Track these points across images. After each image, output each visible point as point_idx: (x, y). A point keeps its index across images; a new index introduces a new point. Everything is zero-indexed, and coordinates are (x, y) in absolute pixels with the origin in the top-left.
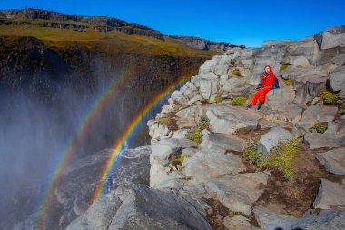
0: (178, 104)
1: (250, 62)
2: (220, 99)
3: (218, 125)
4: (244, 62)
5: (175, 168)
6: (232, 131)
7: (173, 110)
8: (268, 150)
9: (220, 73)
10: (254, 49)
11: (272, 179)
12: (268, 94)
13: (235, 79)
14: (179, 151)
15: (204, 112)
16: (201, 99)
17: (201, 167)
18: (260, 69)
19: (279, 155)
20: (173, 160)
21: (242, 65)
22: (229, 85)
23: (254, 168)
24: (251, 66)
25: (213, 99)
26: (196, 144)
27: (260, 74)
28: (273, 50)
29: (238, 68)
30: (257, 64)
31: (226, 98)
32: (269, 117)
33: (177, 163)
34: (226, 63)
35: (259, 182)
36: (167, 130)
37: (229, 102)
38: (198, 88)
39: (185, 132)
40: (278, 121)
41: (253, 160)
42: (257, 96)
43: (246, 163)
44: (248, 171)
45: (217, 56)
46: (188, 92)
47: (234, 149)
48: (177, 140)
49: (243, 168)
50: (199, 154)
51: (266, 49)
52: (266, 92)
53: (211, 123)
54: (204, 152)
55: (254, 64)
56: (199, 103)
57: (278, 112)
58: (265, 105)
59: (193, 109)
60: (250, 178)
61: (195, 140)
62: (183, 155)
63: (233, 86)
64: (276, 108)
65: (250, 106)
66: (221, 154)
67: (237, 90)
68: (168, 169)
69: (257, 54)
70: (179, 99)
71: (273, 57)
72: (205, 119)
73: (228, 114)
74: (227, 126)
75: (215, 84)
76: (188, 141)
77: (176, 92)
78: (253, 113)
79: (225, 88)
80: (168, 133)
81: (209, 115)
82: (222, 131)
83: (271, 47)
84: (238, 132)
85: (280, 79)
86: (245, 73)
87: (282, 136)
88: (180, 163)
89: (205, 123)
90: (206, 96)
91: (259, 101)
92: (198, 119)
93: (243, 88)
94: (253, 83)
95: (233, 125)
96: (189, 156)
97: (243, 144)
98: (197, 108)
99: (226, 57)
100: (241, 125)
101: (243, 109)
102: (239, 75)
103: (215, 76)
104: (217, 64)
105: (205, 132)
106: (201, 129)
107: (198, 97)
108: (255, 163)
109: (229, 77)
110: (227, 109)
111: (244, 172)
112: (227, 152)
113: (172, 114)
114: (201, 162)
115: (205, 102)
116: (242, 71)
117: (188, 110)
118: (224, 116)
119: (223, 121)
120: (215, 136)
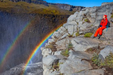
0: (57, 38)
1: (94, 14)
2: (78, 35)
3: (78, 47)
4: (91, 14)
5: (55, 70)
6: (85, 50)
7: (54, 41)
8: (104, 58)
9: (78, 21)
10: (97, 7)
11: (107, 72)
12: (104, 31)
13: (86, 24)
14: (57, 61)
15: (70, 41)
16: (68, 35)
17: (69, 68)
18: (100, 18)
19: (110, 60)
20: (54, 66)
21: (90, 16)
22: (83, 27)
23: (97, 67)
24: (95, 17)
25: (74, 35)
26: (66, 57)
27: (100, 20)
28: (107, 7)
29: (88, 18)
30: (98, 15)
31: (82, 34)
32: (105, 42)
33: (56, 68)
34: (81, 16)
35: (99, 74)
36: (51, 51)
37: (83, 35)
38: (67, 30)
39: (60, 52)
40: (109, 44)
41: (96, 63)
42: (98, 32)
43: (92, 65)
44: (93, 69)
45: (77, 12)
46: (62, 32)
47: (86, 58)
48: (56, 56)
49: (91, 67)
50: (67, 62)
51: (103, 6)
52: (103, 29)
53: (74, 46)
54: (70, 60)
55: (97, 15)
56: (67, 37)
57: (109, 39)
58: (103, 36)
59: (64, 40)
60: (95, 72)
61: (65, 55)
62: (59, 63)
63: (85, 27)
64: (108, 37)
65: (94, 37)
66: (79, 61)
67: (87, 29)
68: (52, 71)
69: (98, 9)
70: (57, 36)
71: (107, 11)
72: (71, 45)
73: (83, 41)
74: (82, 47)
75: (76, 27)
76: (62, 56)
77: (55, 32)
78: (96, 40)
79: (81, 28)
80: (52, 53)
81: (73, 42)
82: (80, 50)
83: (106, 6)
84: (88, 50)
85: (111, 22)
86: (91, 21)
87: (112, 50)
88: (58, 67)
89: (70, 47)
90: (71, 33)
91: (99, 34)
92: (67, 45)
93: (91, 28)
94: (96, 25)
95: (85, 47)
96: (62, 63)
97: (91, 56)
98: (66, 40)
99: (81, 13)
100: (90, 47)
101: (90, 39)
102: (88, 21)
103: (76, 23)
104: (77, 16)
105: (71, 51)
106: (69, 50)
107: (67, 34)
108: (97, 65)
109: (83, 23)
110: (82, 39)
111: (92, 69)
112: (82, 60)
113: (54, 43)
114: (69, 66)
115: (71, 36)
116: (90, 19)
117: (62, 41)
118: (81, 43)
119: (80, 45)
120: (76, 53)
